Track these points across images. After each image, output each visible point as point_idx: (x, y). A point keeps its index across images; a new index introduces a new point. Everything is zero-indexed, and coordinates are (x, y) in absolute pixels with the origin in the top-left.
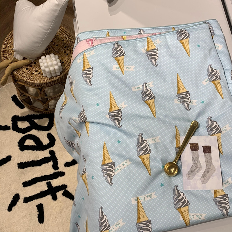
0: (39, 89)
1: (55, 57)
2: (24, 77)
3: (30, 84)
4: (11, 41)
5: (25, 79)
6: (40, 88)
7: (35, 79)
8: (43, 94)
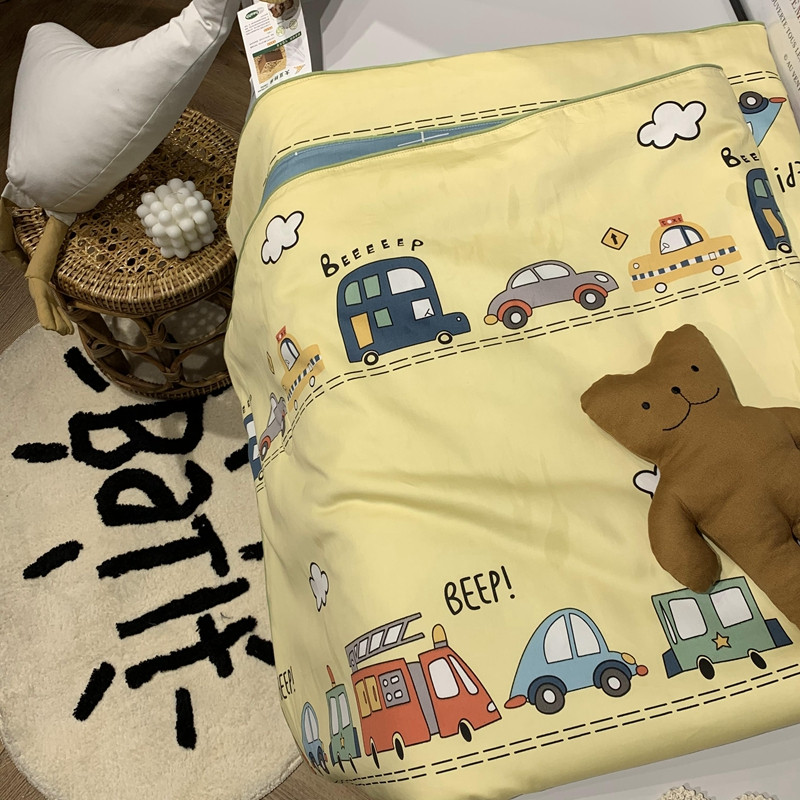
0: (145, 319)
2: (93, 284)
5: (95, 291)
7: (128, 289)
8: (156, 335)
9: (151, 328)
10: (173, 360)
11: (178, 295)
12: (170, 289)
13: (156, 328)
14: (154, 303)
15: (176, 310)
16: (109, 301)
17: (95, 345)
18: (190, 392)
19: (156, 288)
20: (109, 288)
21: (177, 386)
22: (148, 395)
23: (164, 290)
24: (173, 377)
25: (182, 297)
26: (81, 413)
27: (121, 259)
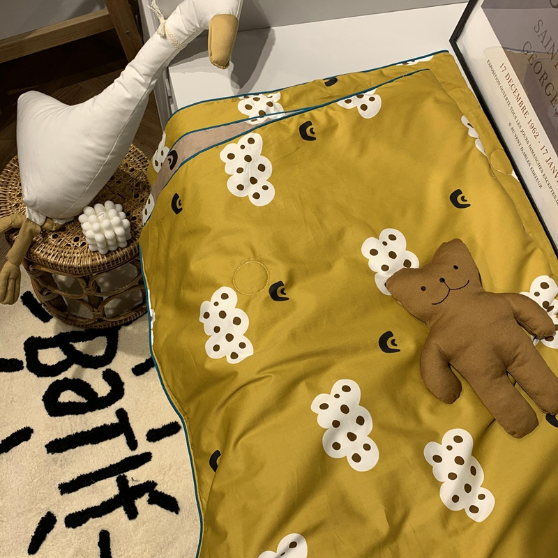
0: (84, 278)
1: (114, 208)
2: (50, 254)
3: (63, 268)
4: (16, 177)
5: (51, 259)
6: (86, 275)
7: (74, 258)
8: (91, 288)
9: (87, 283)
10: (99, 304)
11: (108, 263)
12: (103, 258)
13: (91, 283)
14: (92, 267)
15: (107, 272)
16: (61, 266)
17: (45, 293)
18: (109, 324)
19: (93, 258)
20: (61, 257)
21: (100, 320)
22: (79, 326)
23: (99, 259)
24: (99, 315)
25: (111, 263)
26: (33, 337)
27: (69, 238)
